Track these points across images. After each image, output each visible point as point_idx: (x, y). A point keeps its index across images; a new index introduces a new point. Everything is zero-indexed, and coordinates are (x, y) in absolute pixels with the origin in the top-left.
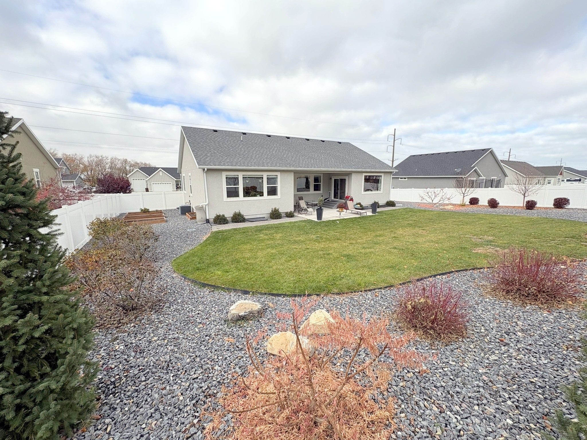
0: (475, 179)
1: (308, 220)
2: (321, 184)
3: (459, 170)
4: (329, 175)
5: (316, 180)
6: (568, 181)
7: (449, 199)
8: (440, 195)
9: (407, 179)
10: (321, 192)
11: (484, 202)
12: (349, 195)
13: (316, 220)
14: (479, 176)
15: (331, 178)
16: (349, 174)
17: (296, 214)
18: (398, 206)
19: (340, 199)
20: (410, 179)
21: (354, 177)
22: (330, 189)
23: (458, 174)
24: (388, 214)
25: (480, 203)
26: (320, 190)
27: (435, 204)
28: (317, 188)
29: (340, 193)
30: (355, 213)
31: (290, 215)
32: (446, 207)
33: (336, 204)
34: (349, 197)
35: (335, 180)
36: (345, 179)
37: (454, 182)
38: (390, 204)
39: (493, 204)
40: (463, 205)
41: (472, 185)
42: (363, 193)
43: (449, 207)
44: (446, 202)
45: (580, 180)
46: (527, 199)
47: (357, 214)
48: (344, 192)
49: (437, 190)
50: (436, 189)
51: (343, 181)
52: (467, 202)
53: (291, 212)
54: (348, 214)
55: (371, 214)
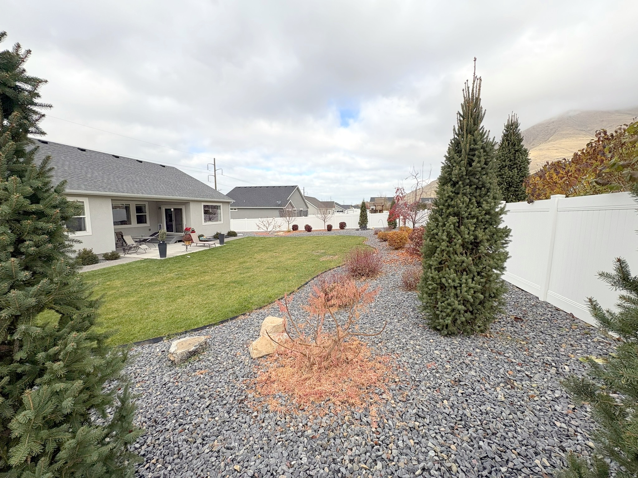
0: (290, 210)
1: (145, 259)
2: (147, 214)
3: (279, 202)
4: (157, 204)
5: (139, 209)
6: (337, 212)
7: (280, 227)
8: (273, 223)
9: (237, 210)
10: (148, 224)
11: (302, 228)
12: (189, 227)
13: (159, 258)
14: (293, 207)
15: (160, 208)
16: (186, 203)
17: (122, 255)
18: (240, 236)
19: (176, 232)
20: (239, 210)
21: (192, 206)
22: (159, 220)
23: (279, 206)
24: (236, 244)
25: (299, 229)
26: (146, 223)
27: (270, 232)
28: (141, 220)
29: (176, 225)
30: (201, 246)
31: (113, 257)
32: (278, 234)
33: (173, 238)
34: (190, 228)
35: (166, 210)
36: (181, 209)
37: (277, 212)
38: (232, 234)
39: (308, 229)
40: (289, 231)
41: (291, 214)
42: (204, 223)
43: (281, 233)
44: (278, 229)
45: (342, 211)
46: (327, 224)
47: (204, 246)
48: (181, 224)
49: (270, 220)
50: (268, 219)
51: (179, 212)
52: (291, 227)
53: (113, 252)
54: (194, 248)
55: (219, 245)
